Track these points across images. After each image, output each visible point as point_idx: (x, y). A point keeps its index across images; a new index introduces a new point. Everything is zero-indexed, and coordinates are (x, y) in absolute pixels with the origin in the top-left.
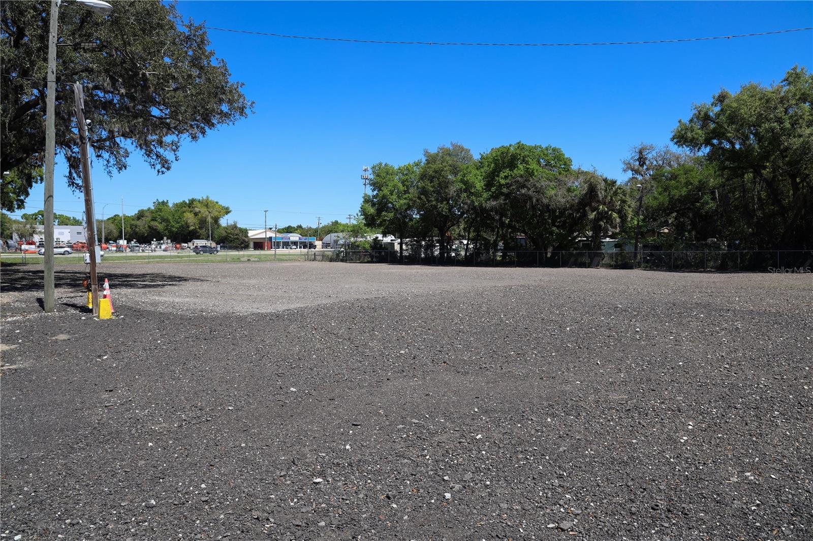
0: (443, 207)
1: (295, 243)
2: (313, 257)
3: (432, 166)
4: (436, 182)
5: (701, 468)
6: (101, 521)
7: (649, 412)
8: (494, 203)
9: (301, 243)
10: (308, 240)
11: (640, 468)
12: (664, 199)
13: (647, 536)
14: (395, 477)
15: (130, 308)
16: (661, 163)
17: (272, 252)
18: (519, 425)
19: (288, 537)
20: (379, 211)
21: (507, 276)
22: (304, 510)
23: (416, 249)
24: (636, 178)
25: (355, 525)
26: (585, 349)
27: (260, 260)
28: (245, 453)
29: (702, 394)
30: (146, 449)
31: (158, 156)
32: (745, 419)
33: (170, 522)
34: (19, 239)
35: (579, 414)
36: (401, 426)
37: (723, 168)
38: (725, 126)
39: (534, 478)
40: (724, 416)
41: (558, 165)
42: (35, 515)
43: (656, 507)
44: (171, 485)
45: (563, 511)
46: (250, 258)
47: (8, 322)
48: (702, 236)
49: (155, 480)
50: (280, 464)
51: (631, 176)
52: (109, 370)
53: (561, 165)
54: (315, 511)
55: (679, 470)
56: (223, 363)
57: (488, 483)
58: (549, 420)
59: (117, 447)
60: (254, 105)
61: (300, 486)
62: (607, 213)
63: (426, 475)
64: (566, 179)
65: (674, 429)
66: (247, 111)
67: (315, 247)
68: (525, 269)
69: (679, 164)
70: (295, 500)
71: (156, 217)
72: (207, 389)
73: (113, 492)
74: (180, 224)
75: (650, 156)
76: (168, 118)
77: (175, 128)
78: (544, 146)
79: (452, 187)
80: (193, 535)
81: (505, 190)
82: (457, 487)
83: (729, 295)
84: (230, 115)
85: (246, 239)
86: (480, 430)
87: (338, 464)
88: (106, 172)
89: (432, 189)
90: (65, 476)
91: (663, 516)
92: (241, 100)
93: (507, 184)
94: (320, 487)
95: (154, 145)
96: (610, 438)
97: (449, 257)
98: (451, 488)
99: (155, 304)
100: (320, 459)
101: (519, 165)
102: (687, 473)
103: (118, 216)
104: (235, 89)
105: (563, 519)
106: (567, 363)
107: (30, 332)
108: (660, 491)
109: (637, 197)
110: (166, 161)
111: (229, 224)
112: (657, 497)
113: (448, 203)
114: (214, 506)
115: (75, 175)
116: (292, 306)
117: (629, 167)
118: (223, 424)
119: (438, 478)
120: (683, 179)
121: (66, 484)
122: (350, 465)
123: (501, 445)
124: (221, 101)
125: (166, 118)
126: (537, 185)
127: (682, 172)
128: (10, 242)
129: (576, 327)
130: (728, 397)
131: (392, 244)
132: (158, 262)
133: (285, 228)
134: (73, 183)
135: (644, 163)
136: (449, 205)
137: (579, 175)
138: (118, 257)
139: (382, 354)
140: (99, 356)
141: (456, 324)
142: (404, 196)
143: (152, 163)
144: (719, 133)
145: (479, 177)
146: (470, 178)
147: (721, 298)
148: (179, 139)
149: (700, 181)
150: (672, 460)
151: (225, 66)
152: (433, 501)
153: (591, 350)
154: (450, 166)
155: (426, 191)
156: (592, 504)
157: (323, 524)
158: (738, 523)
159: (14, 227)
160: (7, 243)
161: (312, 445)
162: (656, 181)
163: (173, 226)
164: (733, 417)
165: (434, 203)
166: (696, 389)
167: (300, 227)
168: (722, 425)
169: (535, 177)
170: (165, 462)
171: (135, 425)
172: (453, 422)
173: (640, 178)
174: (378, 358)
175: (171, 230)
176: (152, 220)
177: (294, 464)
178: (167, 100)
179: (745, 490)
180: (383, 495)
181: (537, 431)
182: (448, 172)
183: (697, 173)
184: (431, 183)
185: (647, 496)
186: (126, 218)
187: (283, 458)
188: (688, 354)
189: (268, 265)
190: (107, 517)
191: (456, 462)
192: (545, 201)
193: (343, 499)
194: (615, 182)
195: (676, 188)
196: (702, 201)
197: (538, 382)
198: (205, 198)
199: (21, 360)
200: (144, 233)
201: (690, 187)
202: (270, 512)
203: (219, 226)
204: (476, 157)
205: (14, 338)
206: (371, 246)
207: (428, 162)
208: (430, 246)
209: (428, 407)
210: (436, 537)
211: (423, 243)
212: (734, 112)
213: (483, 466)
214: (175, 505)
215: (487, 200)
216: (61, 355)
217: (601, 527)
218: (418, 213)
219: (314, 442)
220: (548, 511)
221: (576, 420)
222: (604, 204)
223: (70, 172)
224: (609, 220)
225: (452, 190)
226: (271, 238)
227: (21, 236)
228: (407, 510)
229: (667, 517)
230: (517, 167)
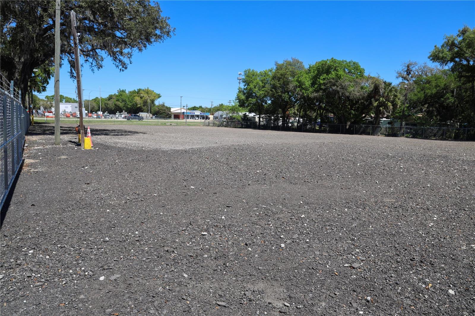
0: (286, 96)
1: (198, 116)
2: (208, 124)
3: (279, 71)
4: (282, 80)
5: (442, 240)
6: (77, 246)
7: (409, 209)
8: (316, 94)
9: (201, 116)
10: (205, 114)
11: (403, 238)
12: (421, 95)
13: (407, 275)
14: (251, 234)
15: (102, 145)
16: (420, 73)
17: (184, 120)
18: (328, 212)
19: (185, 262)
20: (247, 98)
21: (322, 138)
22: (195, 248)
23: (269, 120)
24: (404, 83)
25: (225, 258)
26: (369, 175)
27: (177, 124)
28: (162, 218)
29: (443, 201)
30: (106, 213)
31: (120, 61)
32: (471, 216)
33: (117, 250)
34: (44, 110)
35: (365, 208)
36: (256, 209)
37: (460, 76)
38: (465, 49)
39: (336, 240)
40: (457, 214)
41: (356, 73)
42: (41, 241)
43: (413, 260)
44: (118, 232)
45: (354, 258)
46: (171, 124)
47: (35, 149)
48: (444, 119)
49: (109, 228)
50: (183, 224)
51: (401, 81)
52: (88, 174)
53: (358, 73)
54: (202, 249)
55: (428, 241)
56: (153, 173)
57: (308, 240)
58: (346, 210)
59: (89, 211)
60: (175, 30)
61: (193, 236)
62: (384, 102)
63: (270, 234)
64: (361, 81)
65: (425, 219)
66: (171, 34)
67: (209, 118)
68: (333, 134)
69: (432, 74)
70: (190, 243)
71: (119, 99)
72: (142, 185)
73: (85, 233)
74: (132, 104)
75: (414, 69)
76: (126, 38)
77: (130, 44)
78: (348, 61)
79: (291, 84)
80: (129, 257)
81: (323, 87)
82: (289, 241)
83: (460, 152)
84: (161, 36)
85: (170, 113)
86: (304, 213)
87: (217, 226)
88: (91, 70)
89: (279, 85)
90: (59, 224)
91: (418, 264)
92: (168, 27)
93: (324, 83)
94: (206, 237)
95: (118, 54)
96: (384, 222)
97: (288, 126)
98: (285, 242)
99: (116, 143)
100: (206, 223)
101: (332, 72)
102: (433, 243)
103: (98, 98)
104: (165, 21)
105: (353, 262)
106: (358, 181)
107: (47, 154)
108: (416, 251)
109: (404, 94)
110: (125, 64)
111: (160, 104)
112: (414, 254)
113: (288, 94)
114: (142, 243)
115: (74, 71)
116: (194, 147)
117: (400, 75)
118: (151, 203)
119: (277, 236)
120: (434, 84)
121: (60, 228)
122: (224, 227)
123: (316, 221)
124: (156, 28)
125: (124, 38)
126: (343, 84)
127: (434, 79)
128: (39, 111)
129: (364, 164)
130: (459, 204)
131: (254, 118)
132: (119, 124)
133: (192, 108)
134: (73, 76)
135: (410, 73)
136: (289, 95)
137: (369, 79)
138: (98, 121)
139: (246, 172)
140: (83, 167)
141: (291, 159)
142: (262, 89)
143: (117, 65)
144: (460, 54)
145: (308, 79)
146: (302, 79)
147: (455, 153)
148: (132, 51)
149: (445, 85)
150: (423, 235)
151: (158, 6)
152: (273, 248)
153: (373, 176)
154: (291, 72)
155: (275, 86)
156: (372, 255)
157: (206, 256)
158: (467, 271)
159: (41, 103)
160: (37, 112)
161: (202, 215)
162: (417, 84)
163: (128, 105)
164: (463, 214)
165: (280, 94)
166: (438, 199)
167: (201, 107)
168: (455, 219)
169: (342, 79)
170: (116, 220)
171: (100, 201)
172: (287, 208)
173: (406, 82)
174: (243, 174)
175: (127, 106)
176: (117, 101)
177: (191, 224)
178: (125, 26)
179: (471, 254)
180: (243, 243)
181: (339, 215)
182: (289, 75)
183: (443, 80)
184: (278, 82)
185: (407, 253)
186: (102, 99)
187: (185, 221)
188: (433, 181)
189: (182, 127)
190: (81, 245)
191: (288, 228)
192: (347, 94)
193: (219, 244)
194: (391, 84)
195: (430, 89)
196: (445, 97)
197: (340, 190)
198: (146, 88)
199: (40, 167)
200: (112, 108)
201: (438, 88)
202: (175, 248)
203: (154, 105)
204: (307, 67)
205: (37, 157)
206: (242, 119)
207: (277, 69)
208: (277, 120)
209: (272, 200)
210: (275, 267)
211: (273, 117)
212: (471, 41)
213: (305, 232)
214: (120, 241)
215: (312, 93)
216: (62, 165)
217: (378, 268)
218: (270, 99)
219: (203, 214)
220: (345, 257)
221: (363, 211)
222: (383, 97)
223: (71, 70)
224: (386, 107)
225: (291, 86)
226: (184, 113)
227: (45, 108)
228: (257, 252)
229: (420, 265)
230: (331, 73)
